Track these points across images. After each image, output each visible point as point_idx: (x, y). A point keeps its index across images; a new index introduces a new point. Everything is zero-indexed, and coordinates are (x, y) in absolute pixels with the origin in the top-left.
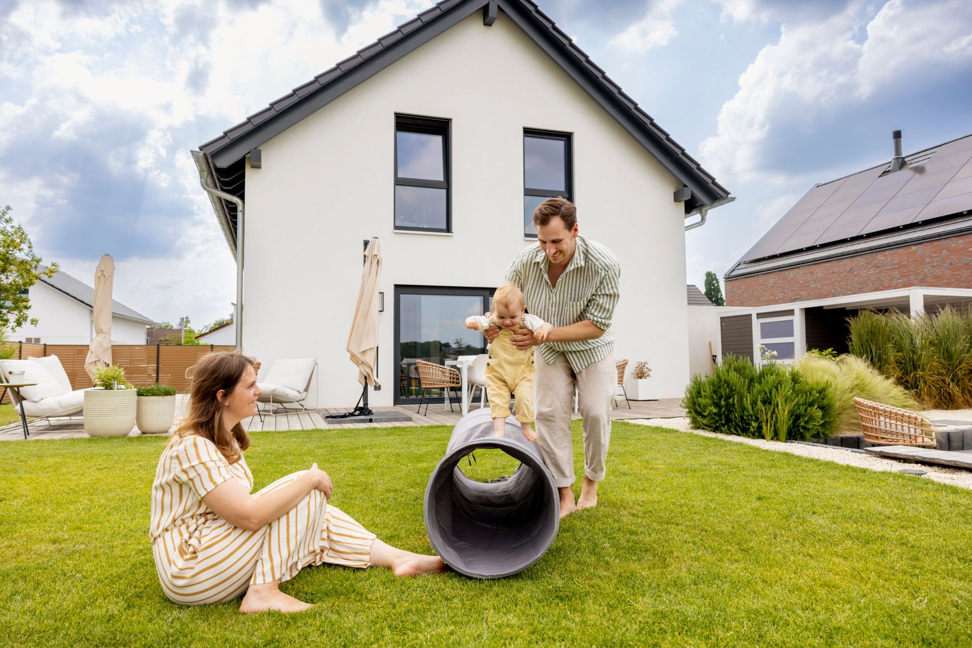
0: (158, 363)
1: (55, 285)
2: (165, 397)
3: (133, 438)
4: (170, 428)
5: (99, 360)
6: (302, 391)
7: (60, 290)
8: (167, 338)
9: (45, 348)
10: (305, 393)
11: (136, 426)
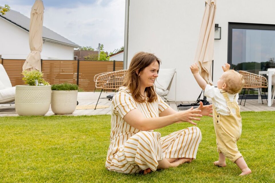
0: (78, 72)
1: (12, 21)
2: (70, 91)
3: (47, 117)
4: (73, 111)
5: (32, 68)
6: (165, 90)
7: (15, 24)
8: (89, 56)
9: (2, 61)
10: (168, 91)
11: (50, 109)
